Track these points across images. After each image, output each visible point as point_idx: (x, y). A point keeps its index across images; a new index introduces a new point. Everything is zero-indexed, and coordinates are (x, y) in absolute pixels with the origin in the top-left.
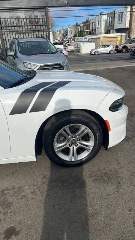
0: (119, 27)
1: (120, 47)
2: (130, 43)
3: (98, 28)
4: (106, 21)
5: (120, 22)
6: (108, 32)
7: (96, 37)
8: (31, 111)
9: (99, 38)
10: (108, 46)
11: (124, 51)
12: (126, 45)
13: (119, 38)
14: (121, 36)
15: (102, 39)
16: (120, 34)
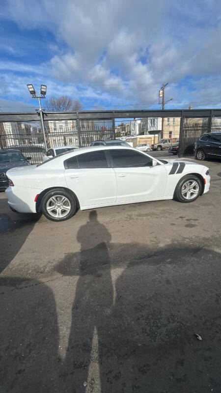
0: (152, 130)
1: (156, 146)
2: (164, 143)
3: (133, 130)
4: (140, 125)
5: (153, 125)
6: (142, 133)
7: (133, 137)
8: (177, 173)
9: (136, 139)
10: (145, 145)
11: (159, 149)
12: (160, 144)
13: (153, 139)
14: (154, 137)
15: (138, 139)
16: (153, 135)
